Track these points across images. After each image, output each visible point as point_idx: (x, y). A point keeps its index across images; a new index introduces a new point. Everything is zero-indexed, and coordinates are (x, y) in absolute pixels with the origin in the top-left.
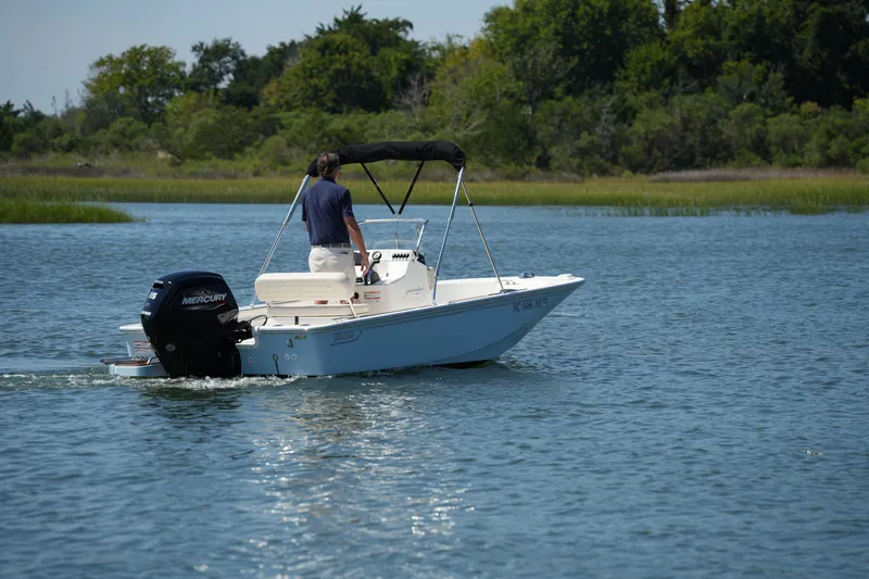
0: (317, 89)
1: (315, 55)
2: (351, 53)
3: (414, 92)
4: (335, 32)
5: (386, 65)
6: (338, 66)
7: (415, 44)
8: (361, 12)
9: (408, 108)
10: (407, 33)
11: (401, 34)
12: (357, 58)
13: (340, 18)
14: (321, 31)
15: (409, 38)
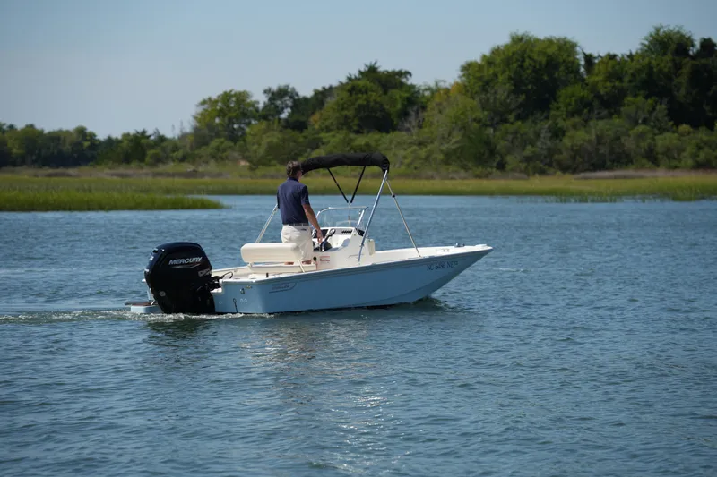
0: (346, 117)
1: (345, 95)
2: (370, 93)
3: (412, 118)
4: (359, 79)
5: (393, 102)
6: (360, 102)
7: (412, 87)
8: (377, 66)
9: (408, 130)
10: (407, 79)
11: (404, 80)
12: (373, 96)
13: (362, 70)
14: (350, 79)
15: (409, 83)
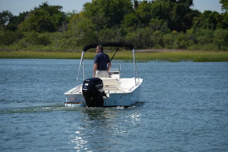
0: (34, 25)
1: (34, 16)
2: (44, 15)
3: (63, 26)
4: (40, 9)
5: (55, 19)
6: (40, 19)
7: (63, 13)
8: (47, 3)
9: (61, 31)
10: (61, 9)
11: (59, 10)
12: (46, 17)
13: (41, 5)
14: (35, 9)
15: (62, 11)
